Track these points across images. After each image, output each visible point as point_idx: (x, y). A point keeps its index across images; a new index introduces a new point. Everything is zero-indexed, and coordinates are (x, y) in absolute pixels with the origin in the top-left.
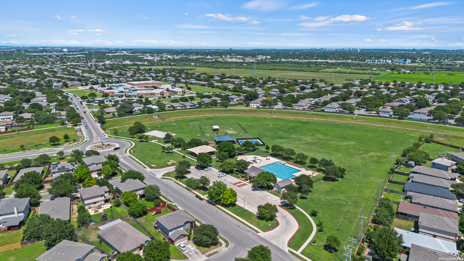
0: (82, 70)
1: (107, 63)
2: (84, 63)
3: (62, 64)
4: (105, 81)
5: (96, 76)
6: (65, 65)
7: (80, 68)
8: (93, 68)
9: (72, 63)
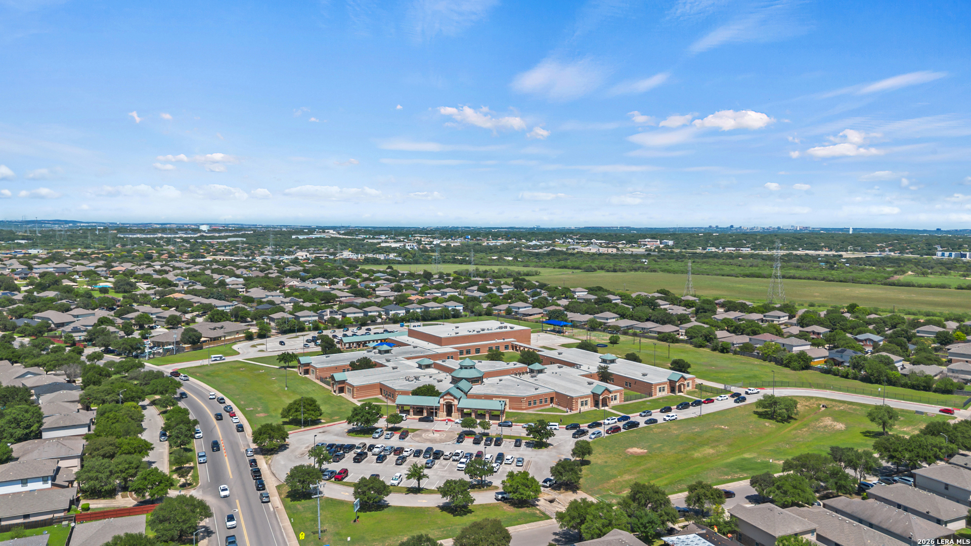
0: (245, 279)
1: (300, 258)
2: (246, 256)
3: (192, 260)
4: (321, 317)
5: (288, 299)
6: (200, 263)
7: (238, 272)
8: (274, 274)
9: (218, 258)
